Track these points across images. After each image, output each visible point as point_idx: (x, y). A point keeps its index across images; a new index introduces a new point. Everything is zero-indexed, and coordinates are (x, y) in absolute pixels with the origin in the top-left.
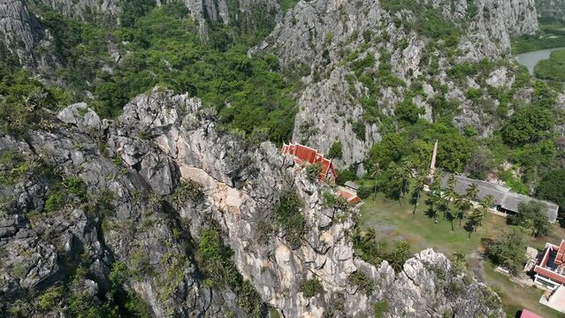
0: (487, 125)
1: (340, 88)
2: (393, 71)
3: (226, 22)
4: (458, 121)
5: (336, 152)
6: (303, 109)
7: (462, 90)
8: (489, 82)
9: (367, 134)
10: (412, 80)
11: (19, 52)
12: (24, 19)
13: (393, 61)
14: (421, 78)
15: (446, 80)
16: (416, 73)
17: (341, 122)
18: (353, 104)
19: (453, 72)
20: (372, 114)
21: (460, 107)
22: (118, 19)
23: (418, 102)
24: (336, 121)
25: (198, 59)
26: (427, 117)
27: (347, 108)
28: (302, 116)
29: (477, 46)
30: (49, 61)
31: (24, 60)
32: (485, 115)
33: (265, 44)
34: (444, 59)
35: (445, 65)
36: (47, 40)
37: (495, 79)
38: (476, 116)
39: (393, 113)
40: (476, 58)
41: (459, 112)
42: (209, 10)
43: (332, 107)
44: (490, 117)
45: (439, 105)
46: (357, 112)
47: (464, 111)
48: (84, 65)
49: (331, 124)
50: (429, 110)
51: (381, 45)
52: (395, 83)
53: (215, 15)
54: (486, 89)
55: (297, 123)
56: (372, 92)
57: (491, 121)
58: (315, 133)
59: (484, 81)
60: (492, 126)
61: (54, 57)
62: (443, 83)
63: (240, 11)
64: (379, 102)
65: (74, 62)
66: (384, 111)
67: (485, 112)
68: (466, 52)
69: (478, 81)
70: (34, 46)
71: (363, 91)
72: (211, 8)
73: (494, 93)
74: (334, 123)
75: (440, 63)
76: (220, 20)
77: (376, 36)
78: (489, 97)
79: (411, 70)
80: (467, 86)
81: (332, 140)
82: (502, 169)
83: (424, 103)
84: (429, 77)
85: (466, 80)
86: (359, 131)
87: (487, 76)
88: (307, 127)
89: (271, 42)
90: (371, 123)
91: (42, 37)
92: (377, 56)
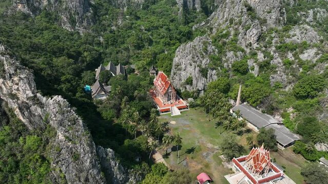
0: (290, 83)
1: (197, 47)
2: (238, 42)
3: (198, 10)
4: (273, 78)
5: (189, 82)
6: (177, 56)
7: (282, 59)
8: (301, 56)
9: (208, 75)
10: (251, 49)
11: (77, 17)
12: (81, 3)
13: (240, 36)
14: (258, 49)
15: (275, 52)
16: (255, 46)
17: (193, 66)
18: (203, 57)
19: (280, 47)
20: (215, 65)
21: (277, 69)
22: (141, 6)
23: (250, 63)
24: (191, 65)
25: (161, 27)
26: (255, 72)
27: (198, 58)
28: (176, 60)
29: (302, 33)
30: (88, 22)
31: (78, 20)
32: (291, 77)
33: (203, 23)
34: (277, 39)
35: (276, 42)
36: (90, 12)
37: (306, 55)
38: (285, 77)
39: (230, 67)
40: (299, 41)
41: (276, 72)
42: (188, 3)
43: (190, 57)
44: (294, 78)
45: (264, 66)
46: (205, 62)
47: (279, 72)
48: (103, 25)
49: (189, 66)
50: (257, 68)
51: (236, 27)
52: (236, 49)
53: (191, 6)
54: (297, 61)
55: (174, 64)
56: (220, 52)
57: (293, 81)
58: (180, 70)
59: (298, 56)
60: (293, 84)
61: (91, 20)
62: (272, 53)
63: (214, 5)
64: (224, 59)
65: (99, 23)
66: (225, 64)
67: (291, 75)
68: (293, 36)
69: (294, 55)
70: (83, 15)
71: (214, 51)
72: (190, 2)
73: (301, 64)
74: (190, 66)
75: (273, 41)
76: (195, 9)
77: (236, 21)
78: (298, 66)
79: (250, 43)
80: (286, 57)
81: (188, 75)
82: (285, 111)
83: (254, 64)
84: (264, 49)
85: (288, 53)
86: (204, 73)
87: (302, 52)
88: (178, 66)
89: (207, 22)
90: (213, 69)
91: (88, 11)
92: (232, 33)
